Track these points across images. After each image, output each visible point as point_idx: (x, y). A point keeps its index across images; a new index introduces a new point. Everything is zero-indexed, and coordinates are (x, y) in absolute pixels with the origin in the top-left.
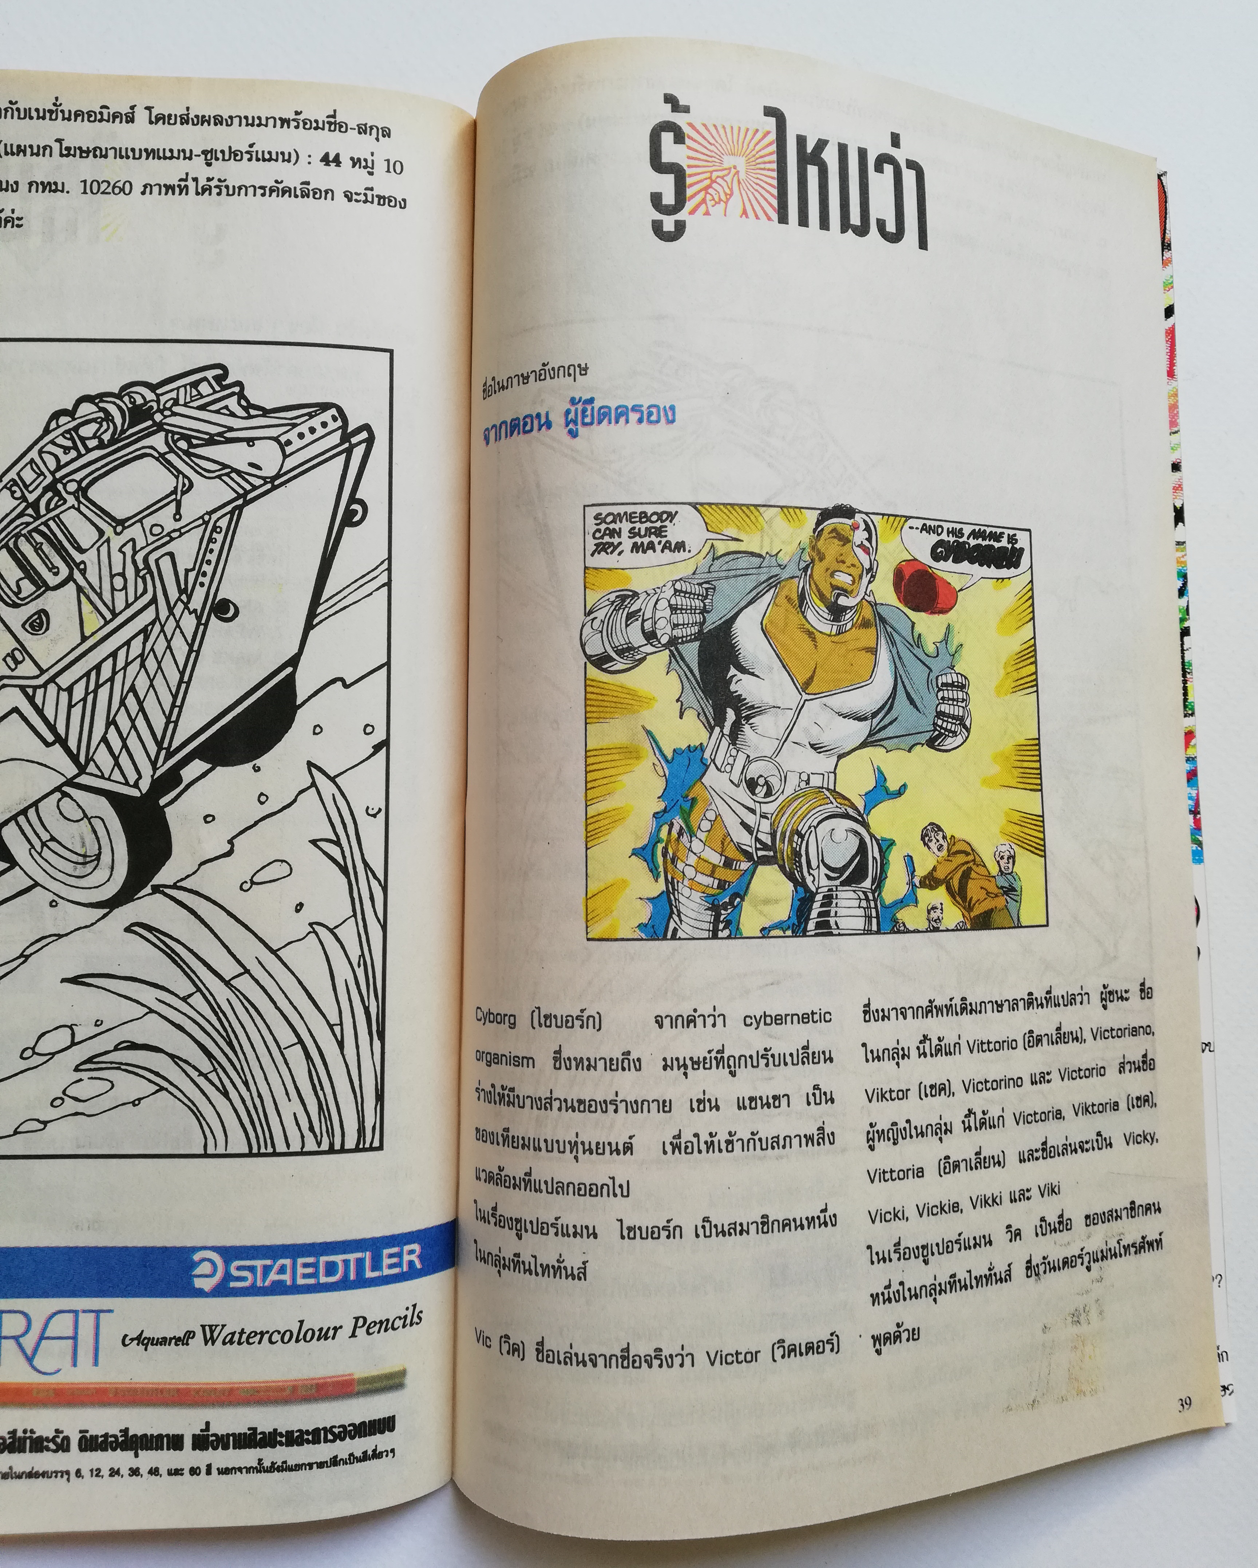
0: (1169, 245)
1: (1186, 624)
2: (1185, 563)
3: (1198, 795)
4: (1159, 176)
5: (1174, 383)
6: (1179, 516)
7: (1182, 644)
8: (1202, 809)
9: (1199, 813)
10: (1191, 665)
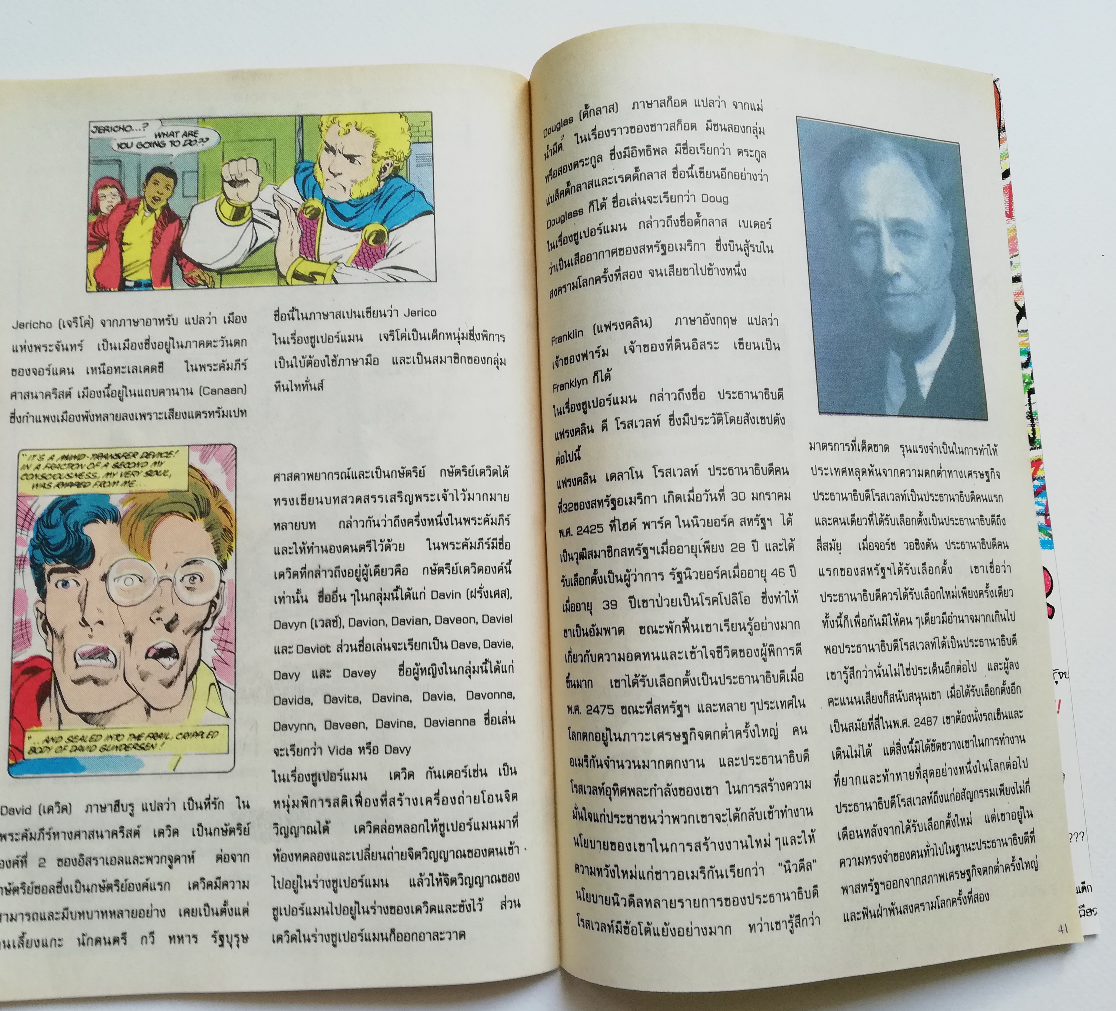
0: (1004, 128)
1: (1032, 386)
2: (1028, 344)
3: (1047, 502)
4: (994, 82)
5: (1012, 222)
6: (1022, 313)
7: (1029, 400)
8: (1051, 511)
9: (1049, 515)
10: (1036, 414)
